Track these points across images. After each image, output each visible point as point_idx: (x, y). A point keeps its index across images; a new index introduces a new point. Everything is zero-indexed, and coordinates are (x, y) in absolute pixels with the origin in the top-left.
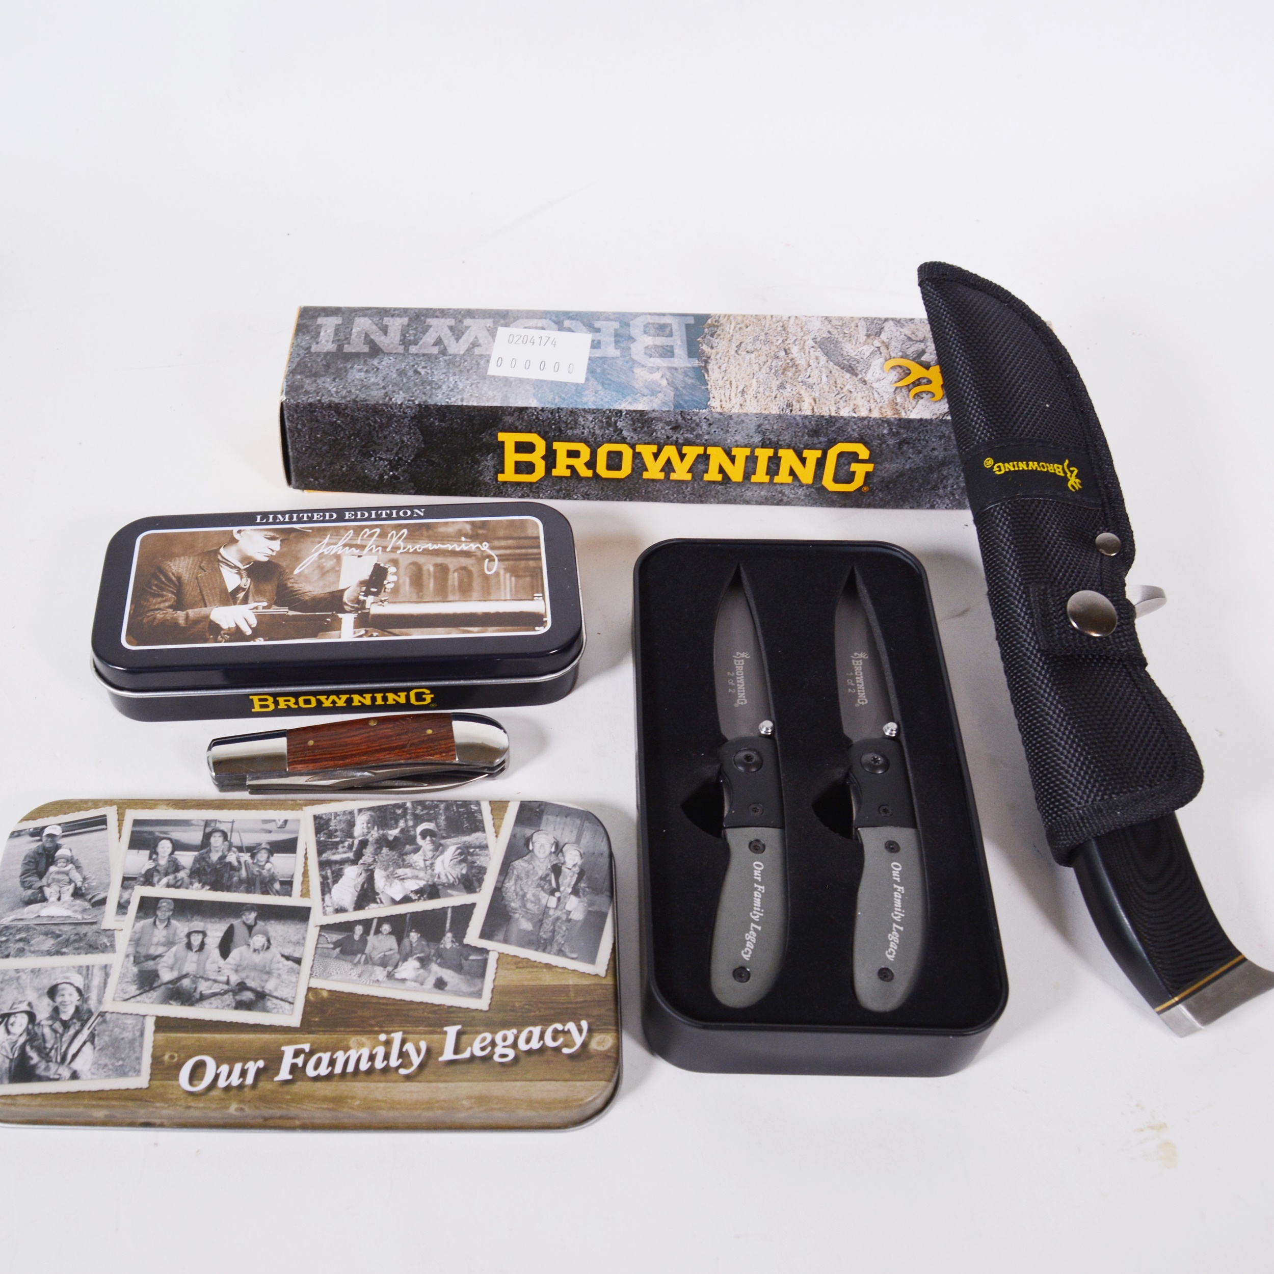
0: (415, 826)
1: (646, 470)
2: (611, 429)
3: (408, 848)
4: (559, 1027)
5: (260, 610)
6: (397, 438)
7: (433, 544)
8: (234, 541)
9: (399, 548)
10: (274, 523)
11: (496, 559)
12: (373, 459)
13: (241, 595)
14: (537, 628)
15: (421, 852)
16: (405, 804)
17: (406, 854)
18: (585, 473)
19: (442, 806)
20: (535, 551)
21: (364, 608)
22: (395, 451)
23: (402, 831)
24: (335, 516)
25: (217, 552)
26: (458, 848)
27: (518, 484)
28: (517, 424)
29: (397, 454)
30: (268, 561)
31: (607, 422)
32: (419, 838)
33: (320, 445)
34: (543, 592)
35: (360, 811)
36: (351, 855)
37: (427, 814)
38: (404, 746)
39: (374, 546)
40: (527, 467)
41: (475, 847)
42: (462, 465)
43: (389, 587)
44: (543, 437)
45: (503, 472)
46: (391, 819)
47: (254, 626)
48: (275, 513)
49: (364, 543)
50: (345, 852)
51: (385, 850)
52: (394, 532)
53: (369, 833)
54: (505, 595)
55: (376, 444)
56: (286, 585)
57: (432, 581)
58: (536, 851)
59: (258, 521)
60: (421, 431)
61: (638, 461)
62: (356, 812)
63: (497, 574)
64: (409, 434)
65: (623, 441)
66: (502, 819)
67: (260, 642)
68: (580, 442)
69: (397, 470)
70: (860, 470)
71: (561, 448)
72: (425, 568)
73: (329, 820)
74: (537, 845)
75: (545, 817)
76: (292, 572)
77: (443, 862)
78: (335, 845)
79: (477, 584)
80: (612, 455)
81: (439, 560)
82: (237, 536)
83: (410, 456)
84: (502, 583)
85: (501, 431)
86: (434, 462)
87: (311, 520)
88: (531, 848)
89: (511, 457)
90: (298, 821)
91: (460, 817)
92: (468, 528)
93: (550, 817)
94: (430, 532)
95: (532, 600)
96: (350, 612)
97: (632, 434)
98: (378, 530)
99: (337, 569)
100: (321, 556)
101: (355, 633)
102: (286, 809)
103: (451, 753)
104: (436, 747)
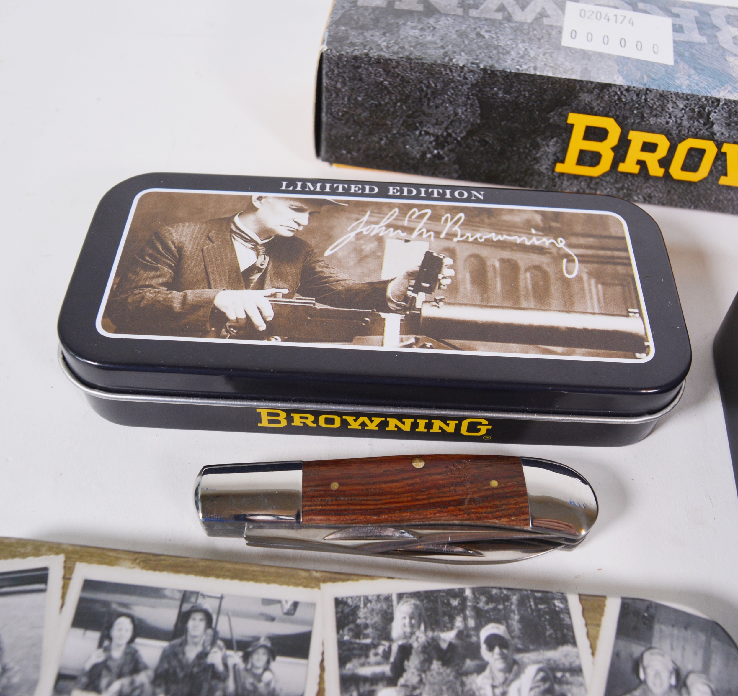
0: (478, 628)
1: (726, 174)
2: (701, 121)
3: (469, 663)
5: (279, 298)
6: (451, 108)
7: (497, 234)
8: (253, 209)
9: (455, 235)
10: (302, 192)
11: (576, 259)
12: (417, 133)
13: (256, 277)
14: (638, 355)
15: (487, 673)
16: (462, 591)
17: (467, 673)
18: (656, 171)
19: (515, 599)
20: (622, 254)
21: (414, 308)
22: (444, 125)
23: (460, 635)
24: (376, 190)
25: (230, 220)
26: (540, 670)
27: (576, 177)
28: (594, 104)
29: (446, 129)
30: (293, 236)
31: (699, 112)
32: (484, 648)
33: (359, 111)
34: (639, 308)
35: (400, 596)
36: (386, 669)
37: (494, 609)
38: (460, 502)
39: (424, 230)
40: (591, 158)
41: (564, 670)
42: (518, 149)
43: (446, 282)
44: (620, 124)
45: (563, 161)
46: (445, 614)
47: (269, 319)
48: (304, 181)
49: (412, 225)
50: (378, 664)
51: (436, 665)
52: (448, 215)
53: (412, 633)
54: (593, 307)
55: (424, 114)
56: (314, 268)
57: (498, 280)
58: (650, 682)
59: (284, 187)
60: (480, 102)
61: (719, 163)
62: (394, 598)
63: (579, 278)
64: (465, 105)
65: (711, 137)
66: (599, 625)
67: (276, 342)
68: (661, 133)
69: (443, 148)
71: (638, 138)
72: (489, 263)
73: (357, 607)
74: (651, 672)
75: (657, 627)
76: (322, 253)
77: (519, 691)
78: (365, 650)
79: (555, 288)
80: (693, 153)
81: (506, 254)
82: (256, 204)
83: (461, 132)
84: (587, 291)
85: (574, 112)
86: (487, 142)
87: (347, 192)
88: (642, 676)
89: (577, 145)
90: (313, 605)
91: (539, 617)
92: (538, 218)
93: (663, 627)
94: (493, 220)
95: (627, 316)
96: (395, 312)
97: (724, 130)
98: (429, 211)
99: (379, 254)
100: (359, 236)
101: (402, 341)
102: (297, 585)
103: (523, 517)
104: (504, 507)
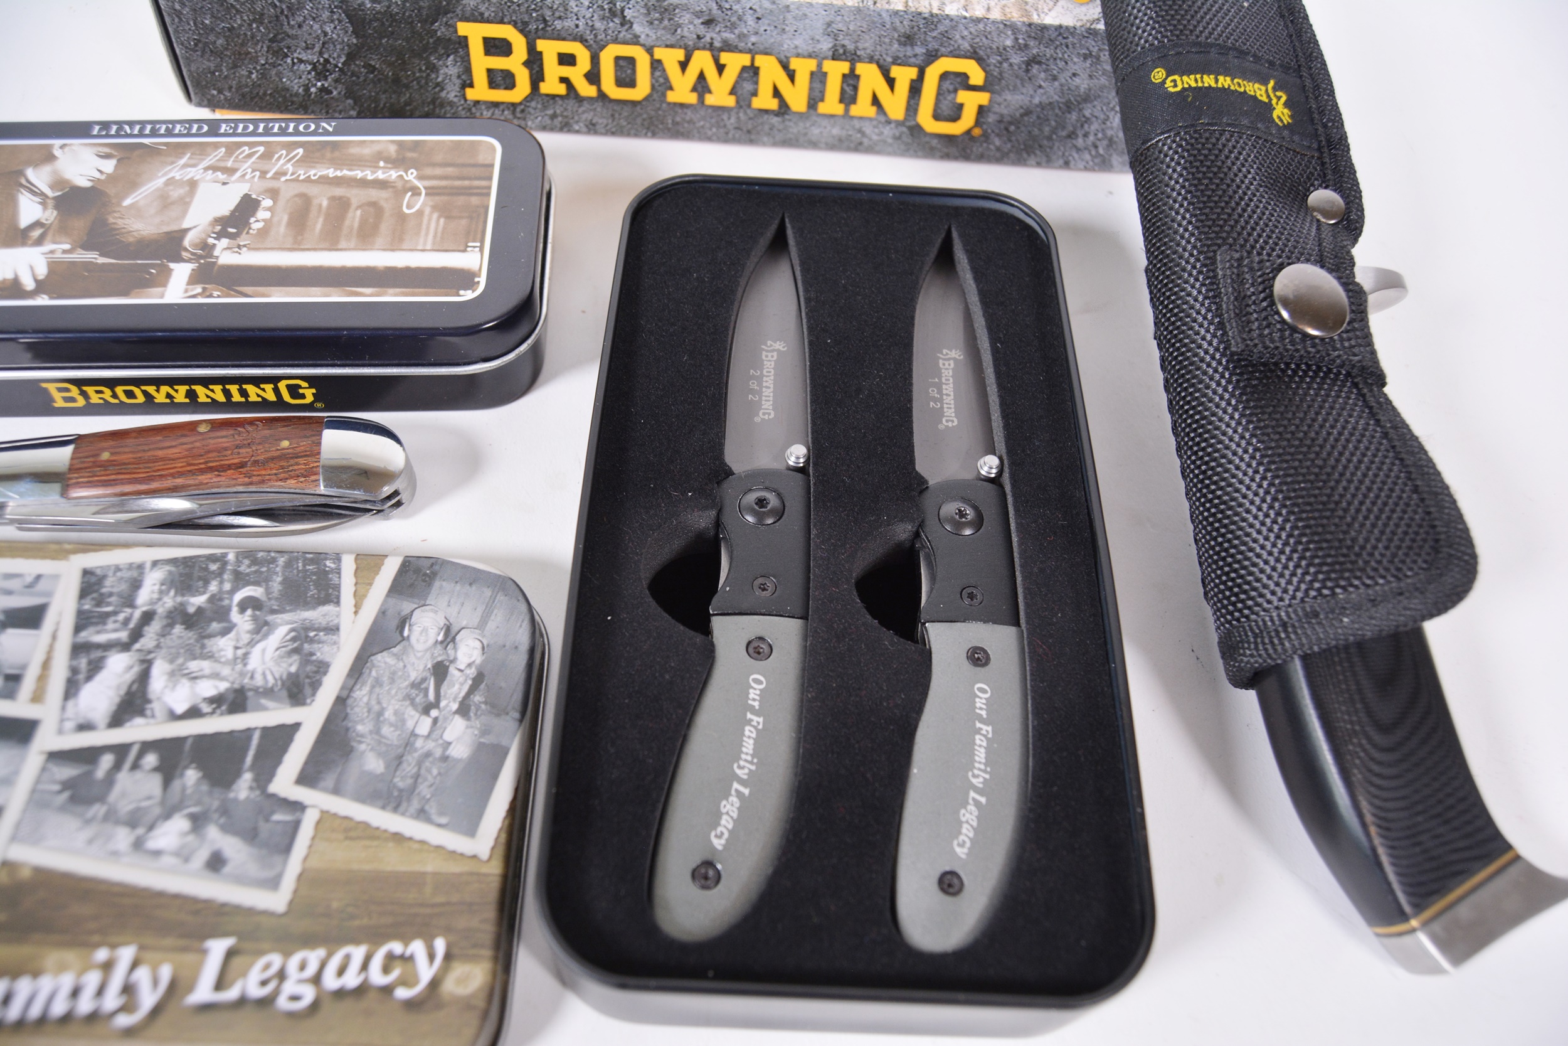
0: (233, 591)
1: (671, 88)
2: (617, 20)
3: (215, 626)
4: (397, 947)
5: (58, 255)
6: (316, 26)
7: (336, 169)
8: (50, 157)
9: (285, 174)
10: (117, 135)
11: (423, 192)
12: (289, 60)
13: (36, 233)
14: (462, 292)
15: (232, 635)
16: (225, 555)
17: (210, 636)
18: (587, 90)
19: (281, 561)
20: (484, 183)
21: (211, 256)
22: (317, 49)
23: (212, 599)
24: (206, 128)
25: (21, 173)
26: (292, 630)
27: (496, 105)
28: (483, 8)
29: (321, 53)
30: (92, 187)
31: (610, 9)
32: (235, 609)
33: (212, 38)
34: (482, 242)
35: (155, 563)
36: (123, 635)
37: (255, 572)
38: (242, 465)
39: (250, 170)
40: (504, 79)
41: (319, 630)
42: (414, 73)
43: (256, 226)
44: (521, 31)
45: (471, 86)
46: (200, 578)
47: (41, 277)
48: (120, 124)
49: (236, 165)
50: (116, 630)
51: (178, 629)
52: (284, 152)
53: (160, 599)
54: (425, 243)
55: (289, 36)
56: (107, 220)
57: (321, 220)
58: (413, 639)
59: (95, 132)
60: (348, 16)
61: (658, 74)
62: (148, 565)
63: (420, 213)
64: (332, 21)
65: (635, 41)
66: (370, 584)
67: (43, 301)
68: (574, 40)
69: (326, 79)
70: (971, 101)
71: (549, 49)
72: (315, 202)
73: (104, 577)
74: (417, 629)
75: (437, 584)
76: (119, 204)
77: (264, 651)
78: (104, 618)
79: (385, 227)
80: (622, 63)
81: (339, 191)
82: (57, 152)
83: (339, 56)
84: (424, 226)
85: (461, 20)
86: (374, 67)
87: (169, 133)
88: (406, 633)
89: (481, 62)
90: (56, 577)
91: (304, 578)
92: (393, 149)
93: (444, 584)
94: (337, 154)
95: (465, 251)
96: (189, 261)
97: (647, 30)
98: (262, 149)
99: (188, 200)
100: (170, 182)
101: (186, 291)
102: (44, 557)
103: (313, 478)
104: (291, 468)
